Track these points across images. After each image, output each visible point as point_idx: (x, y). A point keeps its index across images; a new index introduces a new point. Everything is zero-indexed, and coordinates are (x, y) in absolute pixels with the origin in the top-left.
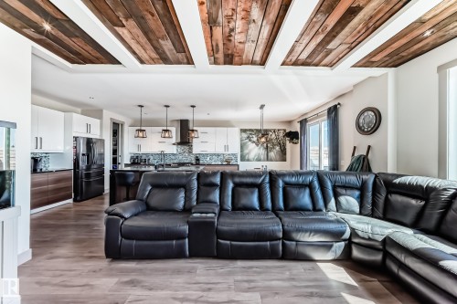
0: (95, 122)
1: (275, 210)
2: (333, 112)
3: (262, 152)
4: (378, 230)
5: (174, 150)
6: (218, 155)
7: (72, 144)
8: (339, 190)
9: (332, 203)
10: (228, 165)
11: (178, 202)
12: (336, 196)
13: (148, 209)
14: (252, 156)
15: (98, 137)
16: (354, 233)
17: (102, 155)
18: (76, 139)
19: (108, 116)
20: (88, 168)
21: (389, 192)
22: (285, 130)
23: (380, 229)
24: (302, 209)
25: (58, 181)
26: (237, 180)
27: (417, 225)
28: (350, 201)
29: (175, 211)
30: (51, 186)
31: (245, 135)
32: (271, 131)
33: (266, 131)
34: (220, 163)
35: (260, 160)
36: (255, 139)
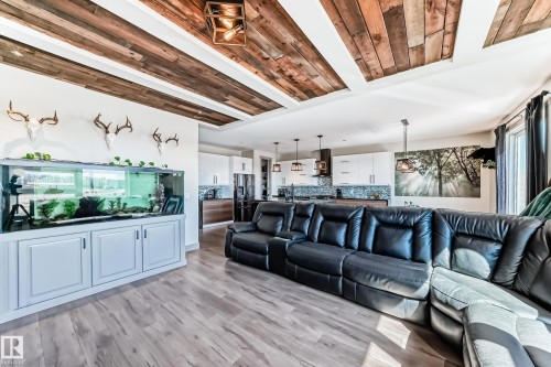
0: (248, 161)
3: (432, 183)
5: (315, 182)
7: (233, 179)
8: (462, 239)
10: (377, 199)
12: (454, 246)
13: (256, 230)
14: (413, 188)
15: (250, 173)
16: (433, 292)
18: (235, 175)
19: (258, 154)
24: (393, 255)
25: (225, 206)
30: (221, 210)
32: (447, 150)
33: (438, 152)
34: (366, 197)
35: (427, 195)
36: (418, 164)
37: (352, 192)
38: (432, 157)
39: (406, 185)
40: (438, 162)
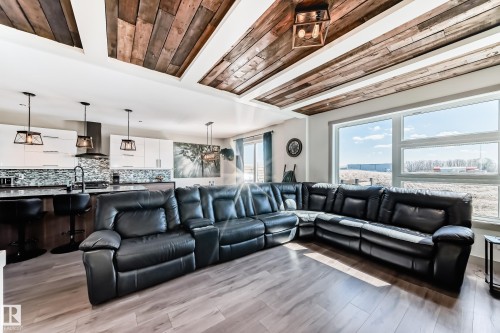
1: (248, 216)
2: (268, 137)
3: (197, 167)
4: (312, 216)
6: (146, 171)
8: (286, 196)
9: (282, 206)
11: (161, 224)
12: (284, 199)
16: (301, 220)
21: (310, 194)
22: (219, 147)
23: (309, 216)
24: (266, 213)
26: (217, 195)
27: (324, 209)
28: (291, 201)
29: (161, 233)
31: (179, 149)
32: (206, 146)
33: (201, 146)
35: (195, 177)
36: (190, 154)
37: (132, 176)
38: (198, 149)
39: (183, 169)
40: (201, 153)
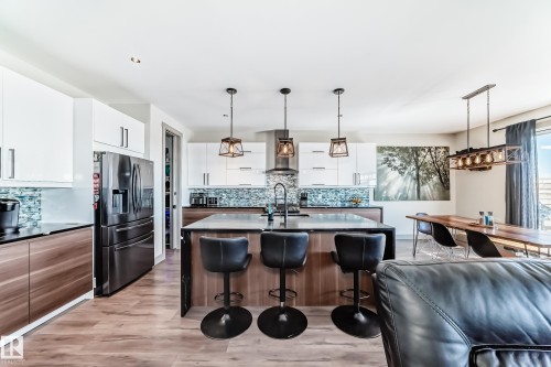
0: (136, 128)
3: (410, 185)
6: (337, 191)
7: (91, 167)
14: (393, 191)
15: (142, 157)
17: (150, 191)
18: (100, 156)
19: (160, 117)
20: (123, 220)
22: (447, 149)
31: (382, 157)
32: (423, 149)
33: (416, 150)
34: (339, 204)
35: (406, 199)
36: (398, 163)
37: (320, 197)
38: (410, 154)
39: (387, 187)
40: (416, 161)
